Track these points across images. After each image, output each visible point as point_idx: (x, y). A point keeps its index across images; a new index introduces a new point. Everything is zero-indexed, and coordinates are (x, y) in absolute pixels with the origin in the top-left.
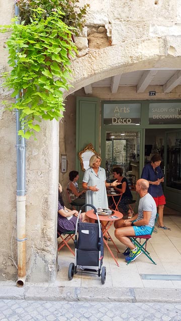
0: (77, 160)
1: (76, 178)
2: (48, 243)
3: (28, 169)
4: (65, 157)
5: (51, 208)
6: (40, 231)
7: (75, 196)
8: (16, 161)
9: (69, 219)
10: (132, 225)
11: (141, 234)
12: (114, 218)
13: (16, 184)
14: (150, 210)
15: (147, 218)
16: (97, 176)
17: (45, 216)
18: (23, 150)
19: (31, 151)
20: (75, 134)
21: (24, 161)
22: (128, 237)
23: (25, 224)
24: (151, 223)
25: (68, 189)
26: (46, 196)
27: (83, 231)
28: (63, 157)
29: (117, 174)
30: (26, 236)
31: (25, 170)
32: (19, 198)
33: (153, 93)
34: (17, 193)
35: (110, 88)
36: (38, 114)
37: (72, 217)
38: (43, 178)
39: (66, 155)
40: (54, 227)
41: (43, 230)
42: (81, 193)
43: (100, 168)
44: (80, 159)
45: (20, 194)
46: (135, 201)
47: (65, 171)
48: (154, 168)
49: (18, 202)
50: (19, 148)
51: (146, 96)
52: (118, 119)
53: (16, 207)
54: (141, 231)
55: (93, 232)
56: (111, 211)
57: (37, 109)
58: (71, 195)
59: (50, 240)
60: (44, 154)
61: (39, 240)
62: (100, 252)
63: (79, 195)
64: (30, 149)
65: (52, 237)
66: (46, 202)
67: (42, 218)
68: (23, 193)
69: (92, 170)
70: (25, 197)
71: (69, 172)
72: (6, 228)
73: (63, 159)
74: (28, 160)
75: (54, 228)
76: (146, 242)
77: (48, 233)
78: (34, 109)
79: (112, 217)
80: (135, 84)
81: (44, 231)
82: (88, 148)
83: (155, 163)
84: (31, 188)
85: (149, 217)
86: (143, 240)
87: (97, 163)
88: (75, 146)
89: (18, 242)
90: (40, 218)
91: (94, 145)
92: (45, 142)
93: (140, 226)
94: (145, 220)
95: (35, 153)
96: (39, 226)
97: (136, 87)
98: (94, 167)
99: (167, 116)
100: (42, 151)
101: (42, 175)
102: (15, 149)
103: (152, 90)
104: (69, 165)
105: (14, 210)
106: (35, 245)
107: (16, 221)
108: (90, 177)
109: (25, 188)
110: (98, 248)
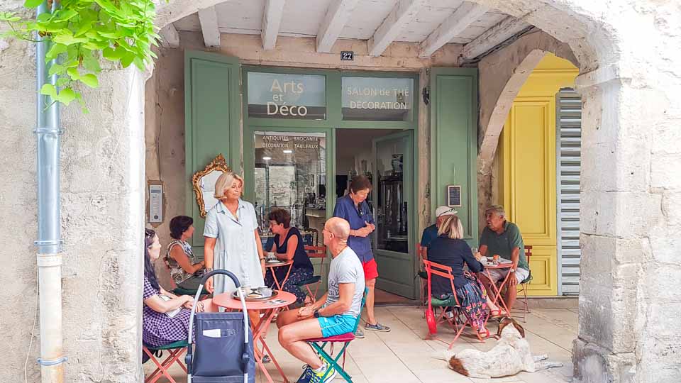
0: (188, 192)
1: (187, 234)
2: (122, 367)
3: (67, 190)
4: (158, 187)
5: (127, 284)
6: (100, 340)
7: (185, 272)
8: (34, 169)
9: (171, 315)
10: (316, 315)
11: (334, 333)
12: (276, 304)
13: (34, 226)
14: (352, 280)
15: (345, 298)
16: (237, 221)
17: (113, 303)
18: (53, 144)
19: (75, 147)
20: (183, 134)
21: (55, 169)
22: (306, 341)
23: (60, 324)
24: (355, 308)
25: (166, 259)
26: (114, 254)
27: (207, 333)
28: (153, 187)
29: (279, 224)
30: (64, 351)
31: (59, 191)
32: (42, 260)
33: (346, 55)
34: (39, 246)
35: (259, 38)
36: (93, 47)
37: (179, 310)
38: (104, 212)
39: (160, 183)
40: (135, 328)
41: (107, 337)
42: (198, 267)
43: (242, 203)
44: (195, 190)
45: (46, 250)
46: (318, 278)
47: (160, 220)
48: (356, 204)
49: (41, 270)
50: (42, 138)
51: (336, 62)
52: (279, 107)
53: (36, 284)
54: (334, 325)
55: (230, 332)
56: (270, 291)
57: (92, 36)
58: (175, 271)
59: (124, 359)
60: (107, 152)
61: (96, 362)
62: (246, 375)
63: (193, 270)
64: (70, 140)
65: (130, 351)
66: (115, 268)
67: (104, 309)
68: (55, 248)
69: (224, 207)
70: (60, 258)
71: (168, 220)
72: (11, 337)
73: (154, 191)
74: (66, 166)
75: (134, 331)
76: (344, 350)
77: (120, 343)
78: (84, 36)
79: (273, 301)
80: (311, 33)
81: (111, 339)
82: (215, 166)
83: (358, 192)
84: (75, 236)
85: (350, 296)
86: (339, 346)
87: (233, 190)
88: (183, 163)
89: (44, 369)
90: (100, 308)
91: (227, 161)
92: (109, 126)
93: (331, 315)
94: (342, 301)
95: (83, 152)
96: (97, 327)
97: (314, 40)
98: (225, 199)
99: (376, 106)
100: (102, 146)
101: (103, 204)
102: (33, 142)
103: (347, 50)
104: (167, 207)
105: (30, 291)
106: (87, 372)
107: (38, 317)
108: (218, 224)
109: (60, 236)
110: (243, 367)
